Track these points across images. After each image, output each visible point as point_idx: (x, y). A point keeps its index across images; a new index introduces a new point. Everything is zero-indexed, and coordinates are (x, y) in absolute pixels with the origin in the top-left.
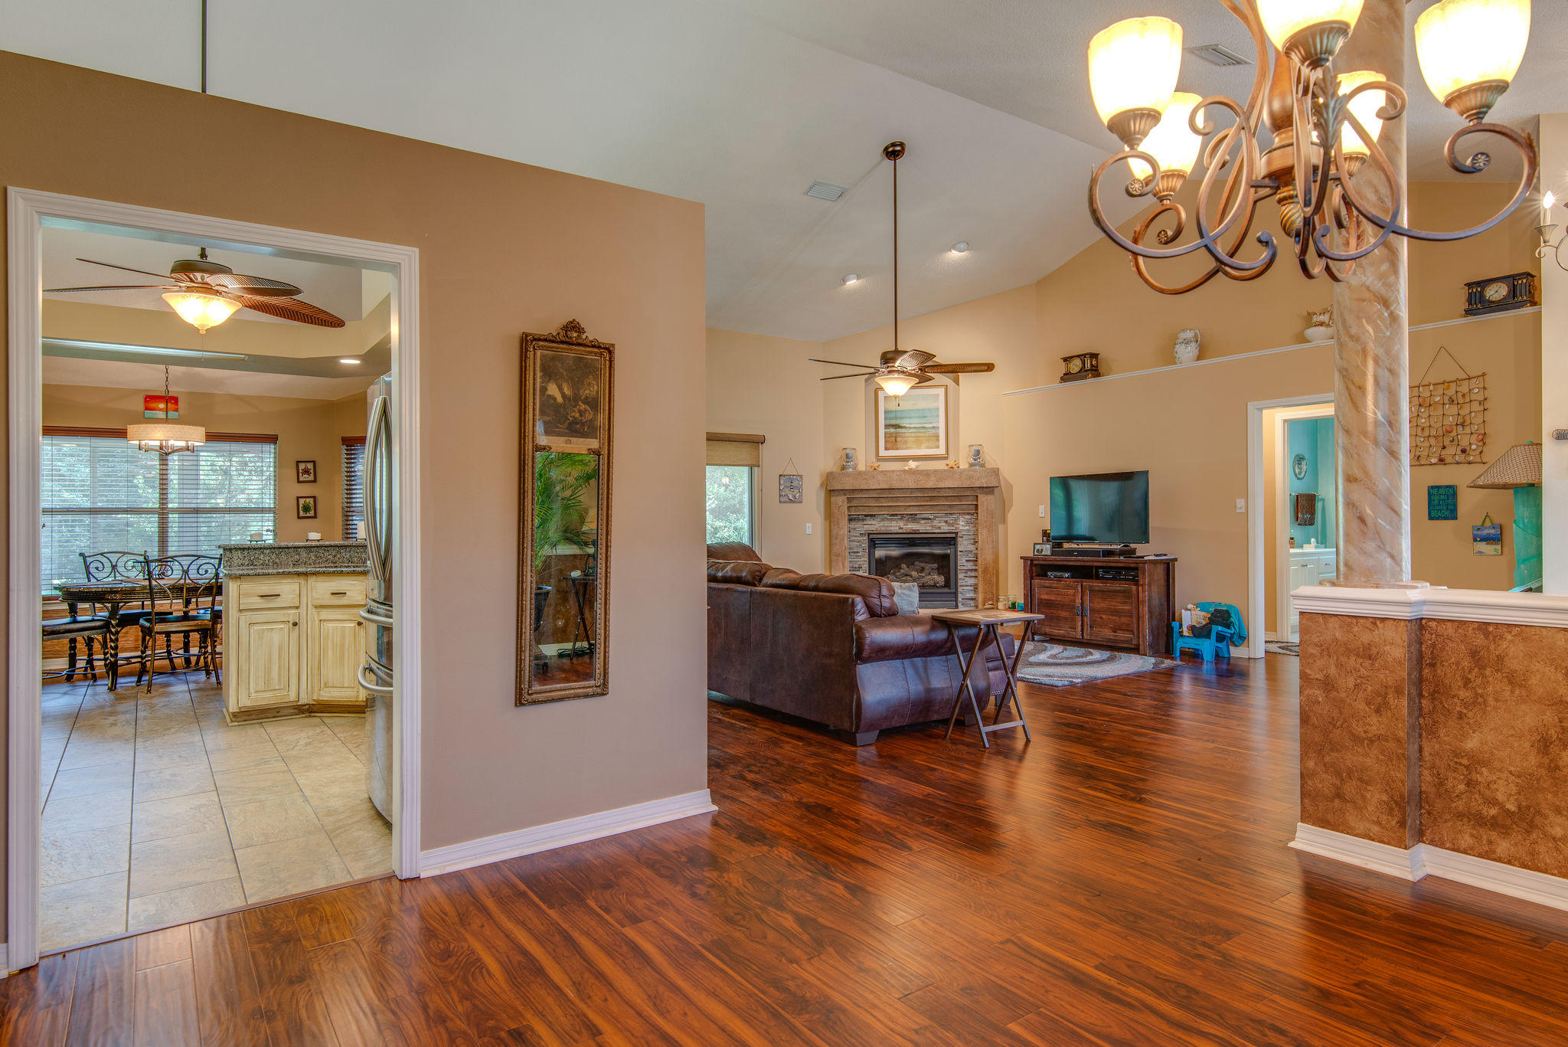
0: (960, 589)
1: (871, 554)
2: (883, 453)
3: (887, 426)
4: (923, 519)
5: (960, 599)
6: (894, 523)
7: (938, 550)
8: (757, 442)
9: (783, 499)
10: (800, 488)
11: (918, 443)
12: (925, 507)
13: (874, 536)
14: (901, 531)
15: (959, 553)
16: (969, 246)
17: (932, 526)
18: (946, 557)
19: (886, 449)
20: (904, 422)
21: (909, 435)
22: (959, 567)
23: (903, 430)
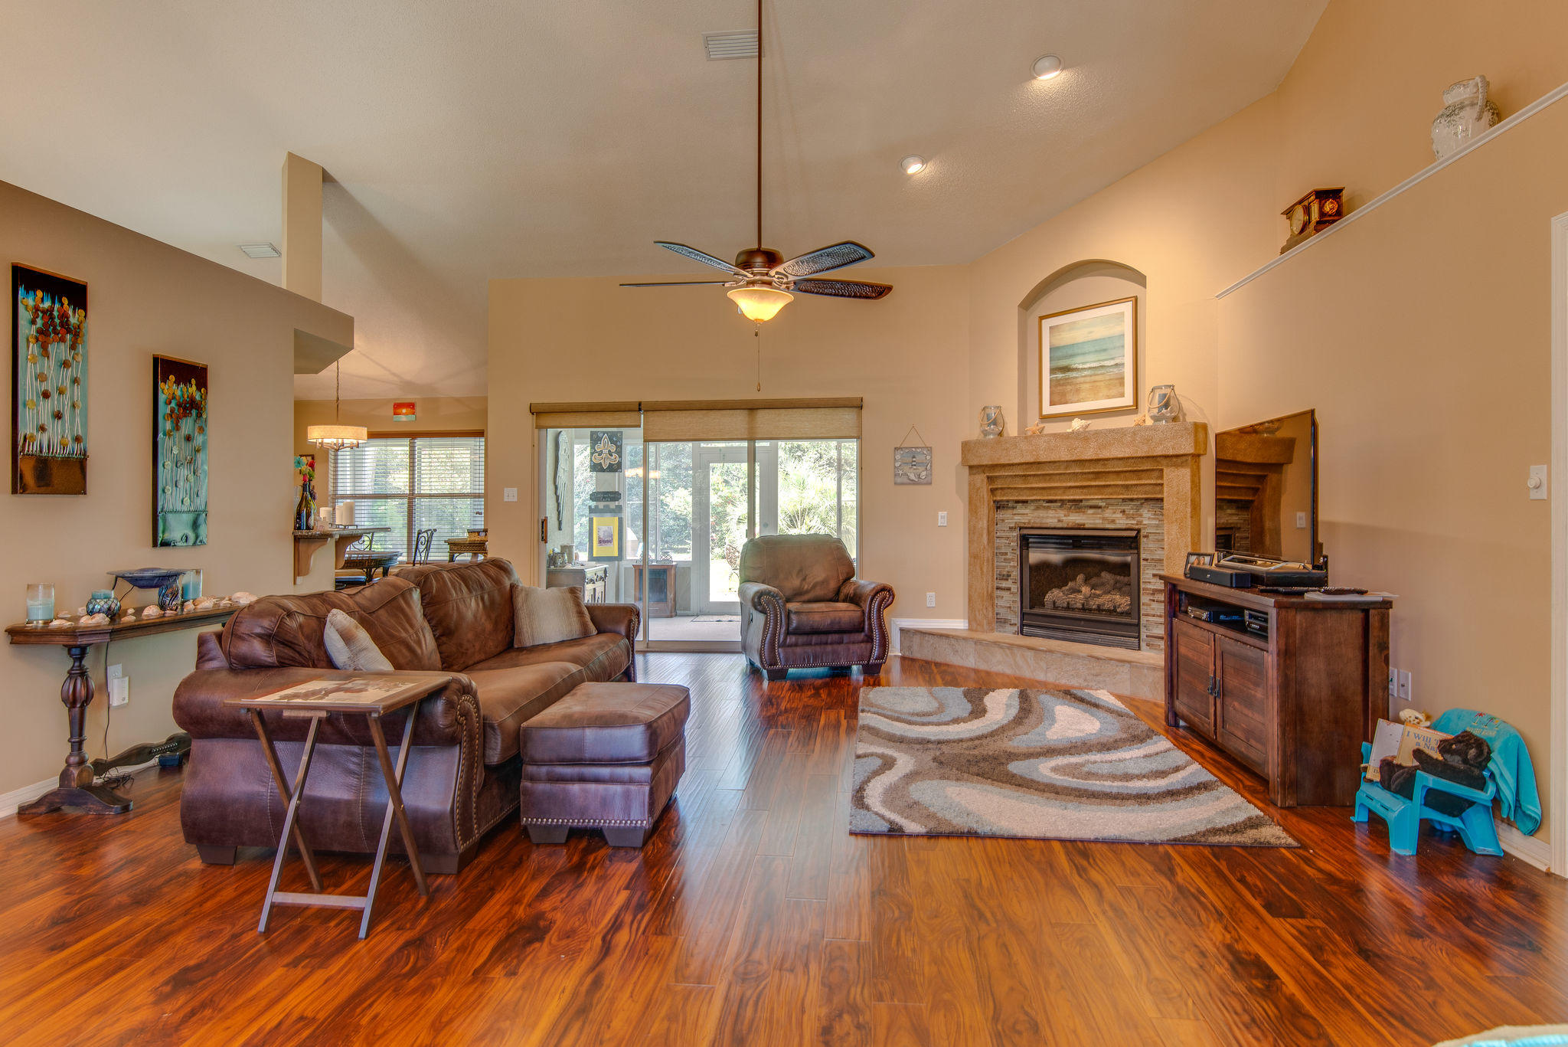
0: (1143, 620)
1: (1023, 559)
2: (1048, 410)
3: (1053, 371)
4: (1091, 507)
5: (1143, 636)
6: (1051, 513)
7: (1112, 557)
8: (858, 405)
9: (899, 480)
10: (928, 465)
11: (1095, 393)
12: (1093, 490)
13: (1026, 532)
14: (1060, 525)
15: (1142, 563)
16: (1061, 64)
17: (1104, 519)
18: (1124, 569)
19: (1052, 403)
20: (1077, 362)
21: (1082, 380)
22: (1142, 586)
23: (1074, 374)
